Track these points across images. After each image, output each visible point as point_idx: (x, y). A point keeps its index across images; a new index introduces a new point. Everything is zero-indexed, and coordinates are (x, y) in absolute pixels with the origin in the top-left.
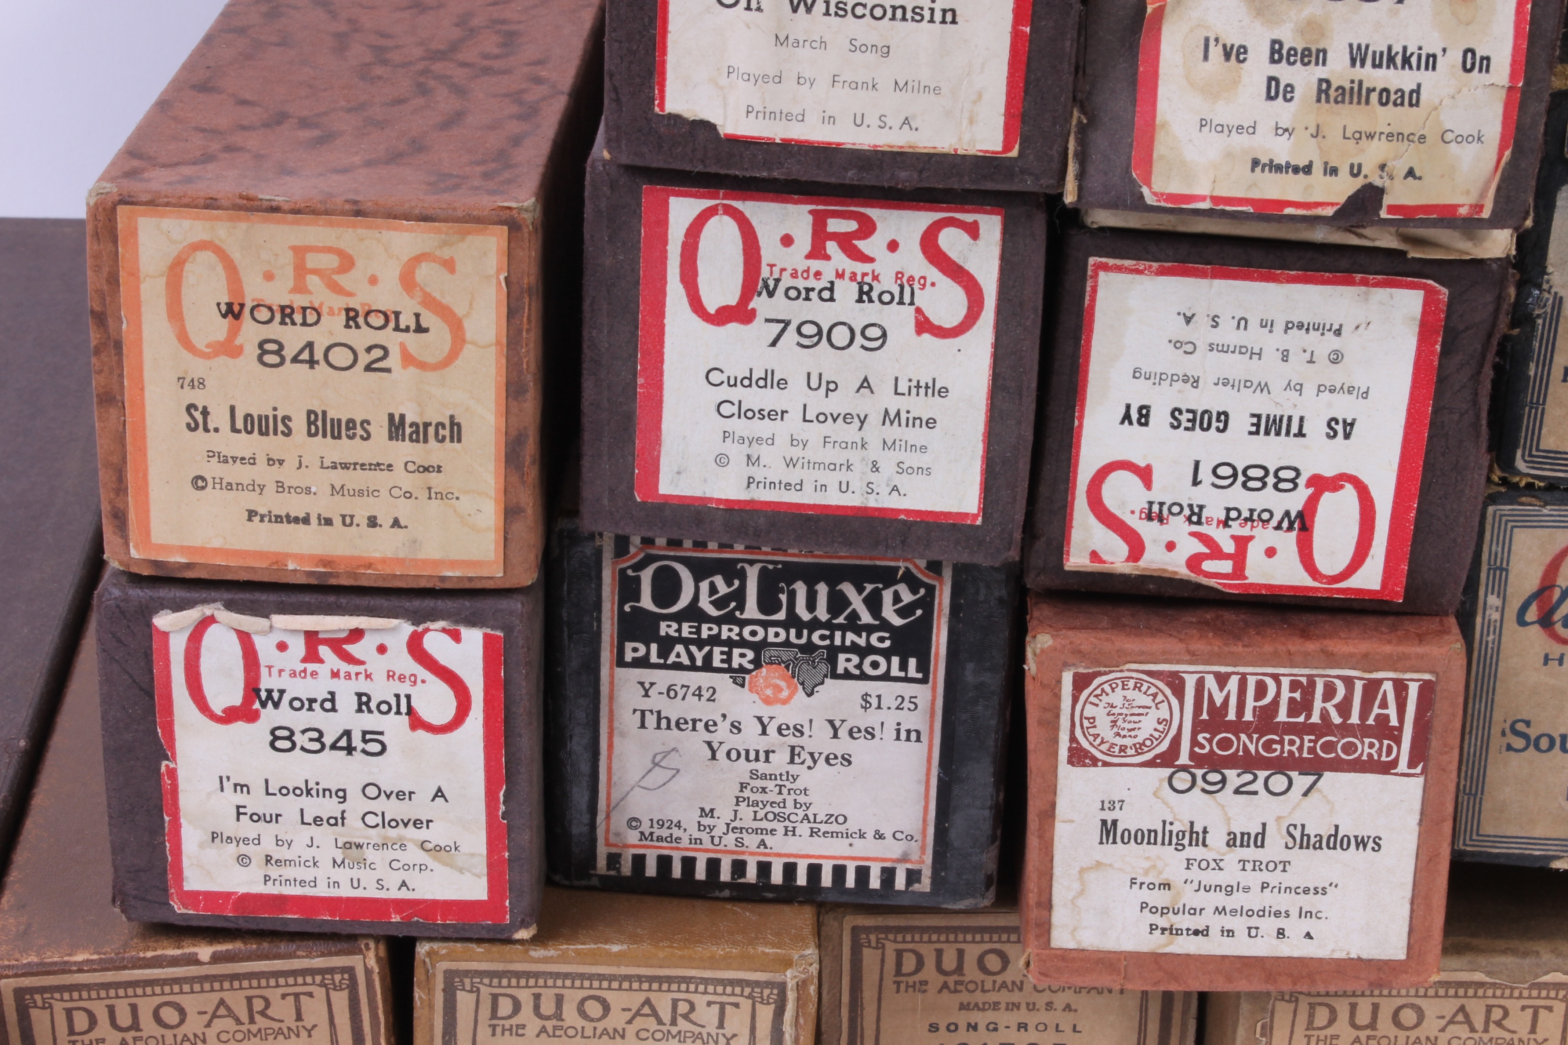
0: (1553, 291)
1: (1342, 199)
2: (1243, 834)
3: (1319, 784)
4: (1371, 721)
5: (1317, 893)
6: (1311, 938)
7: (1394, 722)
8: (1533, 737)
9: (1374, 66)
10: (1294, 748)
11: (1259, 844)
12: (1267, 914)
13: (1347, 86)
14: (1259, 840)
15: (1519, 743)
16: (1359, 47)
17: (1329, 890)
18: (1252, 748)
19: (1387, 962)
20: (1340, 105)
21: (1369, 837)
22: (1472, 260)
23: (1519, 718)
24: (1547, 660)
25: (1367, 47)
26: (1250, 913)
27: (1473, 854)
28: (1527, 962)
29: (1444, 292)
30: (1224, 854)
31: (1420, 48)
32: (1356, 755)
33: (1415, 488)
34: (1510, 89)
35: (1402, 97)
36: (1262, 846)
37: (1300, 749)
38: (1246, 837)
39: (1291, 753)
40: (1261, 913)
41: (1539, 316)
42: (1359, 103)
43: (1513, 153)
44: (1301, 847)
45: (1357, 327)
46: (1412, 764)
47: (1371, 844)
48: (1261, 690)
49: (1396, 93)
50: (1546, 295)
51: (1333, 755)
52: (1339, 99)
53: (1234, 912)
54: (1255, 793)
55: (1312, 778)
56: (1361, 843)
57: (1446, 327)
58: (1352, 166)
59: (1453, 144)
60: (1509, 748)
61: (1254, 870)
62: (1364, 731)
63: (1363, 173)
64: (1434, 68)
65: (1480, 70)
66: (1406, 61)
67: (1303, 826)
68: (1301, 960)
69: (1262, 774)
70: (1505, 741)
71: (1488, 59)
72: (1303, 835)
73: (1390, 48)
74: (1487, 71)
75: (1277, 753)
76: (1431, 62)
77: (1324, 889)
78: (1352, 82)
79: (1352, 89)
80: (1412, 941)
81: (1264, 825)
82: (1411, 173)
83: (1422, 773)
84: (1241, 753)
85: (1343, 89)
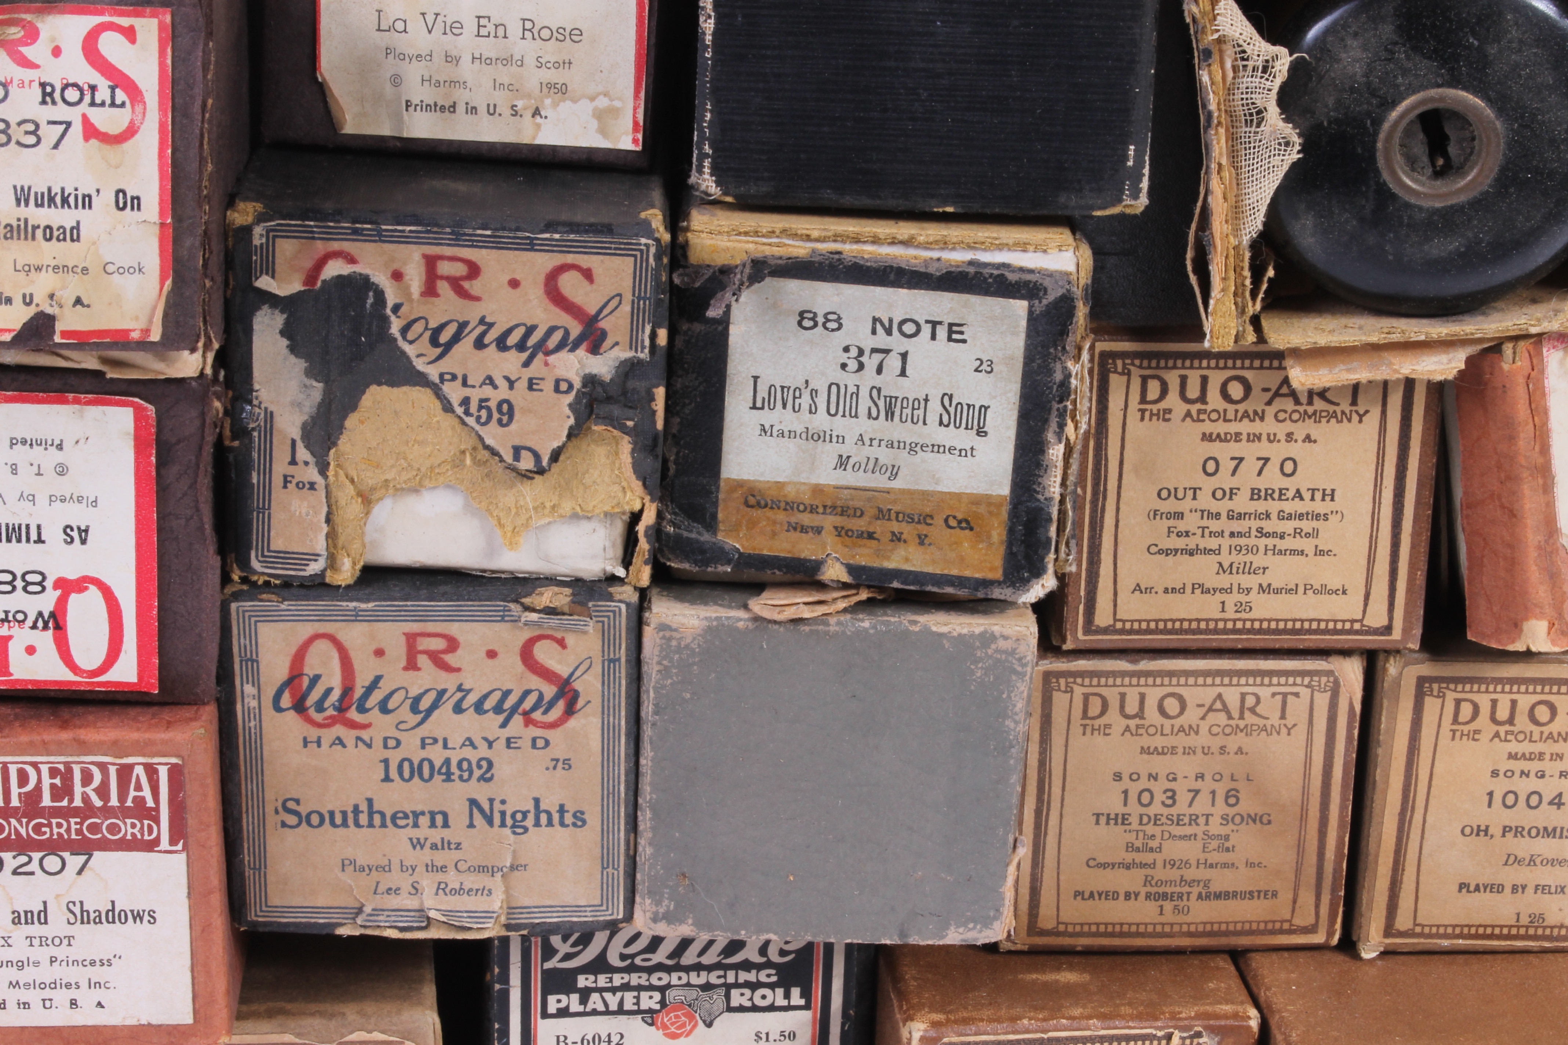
0: (263, 406)
1: (18, 326)
2: (26, 912)
3: (90, 863)
4: (129, 803)
5: (103, 964)
6: (103, 1007)
7: (150, 803)
8: (304, 814)
9: (37, 205)
10: (62, 831)
11: (43, 921)
12: (58, 986)
13: (15, 224)
14: (43, 916)
15: (292, 820)
16: (22, 188)
17: (113, 961)
18: (23, 832)
19: (176, 1027)
20: (10, 241)
21: (144, 911)
22: (169, 381)
23: (289, 796)
24: (306, 743)
25: (29, 188)
26: (43, 986)
27: (265, 924)
28: (333, 1024)
29: (151, 409)
30: (11, 932)
31: (76, 189)
32: (121, 835)
33: (153, 587)
34: (162, 225)
35: (64, 233)
36: (46, 923)
37: (68, 830)
38: (29, 915)
39: (59, 834)
40: (53, 986)
41: (253, 429)
42: (26, 238)
43: (174, 282)
44: (82, 923)
45: (77, 442)
46: (173, 841)
47: (146, 918)
48: (23, 778)
49: (58, 229)
50: (257, 410)
51: (99, 836)
52: (9, 235)
53: (27, 985)
54: (32, 873)
55: (85, 857)
56: (138, 916)
57: (158, 441)
58: (24, 296)
59: (116, 275)
60: (284, 825)
61: (41, 945)
62: (124, 812)
63: (35, 301)
64: (90, 207)
65: (132, 208)
66: (65, 201)
67: (81, 903)
68: (95, 1028)
69: (36, 856)
70: (279, 818)
71: (138, 198)
72: (82, 911)
73: (50, 190)
74: (139, 209)
75: (48, 836)
76: (87, 201)
77: (109, 960)
78: (19, 220)
79: (19, 226)
80: (197, 1006)
81: (45, 903)
82: (78, 301)
83: (183, 850)
84: (13, 837)
85: (11, 226)
